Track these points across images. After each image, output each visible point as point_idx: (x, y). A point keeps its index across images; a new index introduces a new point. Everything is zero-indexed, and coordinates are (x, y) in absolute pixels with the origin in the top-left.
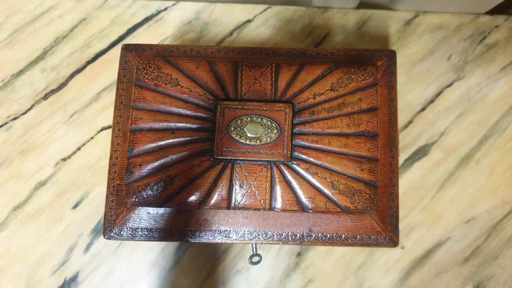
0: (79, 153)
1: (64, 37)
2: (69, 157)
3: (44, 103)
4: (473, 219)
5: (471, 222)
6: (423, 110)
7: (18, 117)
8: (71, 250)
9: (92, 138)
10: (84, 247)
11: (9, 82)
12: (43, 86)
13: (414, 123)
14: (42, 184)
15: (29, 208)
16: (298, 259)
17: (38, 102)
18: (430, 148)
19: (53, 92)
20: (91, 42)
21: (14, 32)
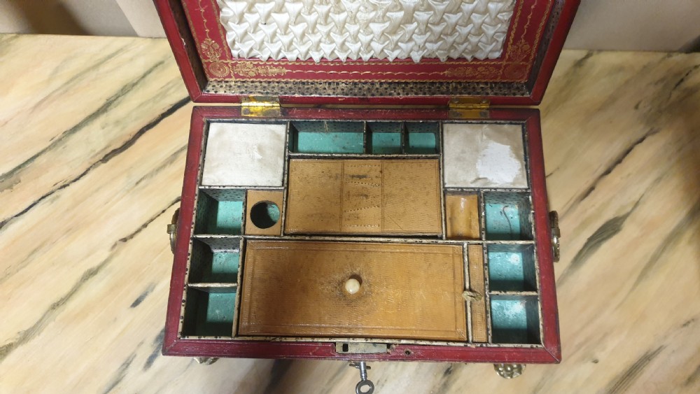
0: (145, 231)
1: (134, 85)
2: (132, 236)
3: (103, 166)
4: (693, 320)
5: (690, 325)
6: (608, 172)
7: (68, 185)
8: (127, 364)
9: (163, 211)
10: (145, 361)
11: (60, 140)
12: (103, 145)
13: (596, 189)
14: (92, 273)
15: (72, 305)
16: (446, 378)
17: (94, 165)
18: (622, 223)
19: (115, 152)
20: (168, 89)
21: (72, 80)
